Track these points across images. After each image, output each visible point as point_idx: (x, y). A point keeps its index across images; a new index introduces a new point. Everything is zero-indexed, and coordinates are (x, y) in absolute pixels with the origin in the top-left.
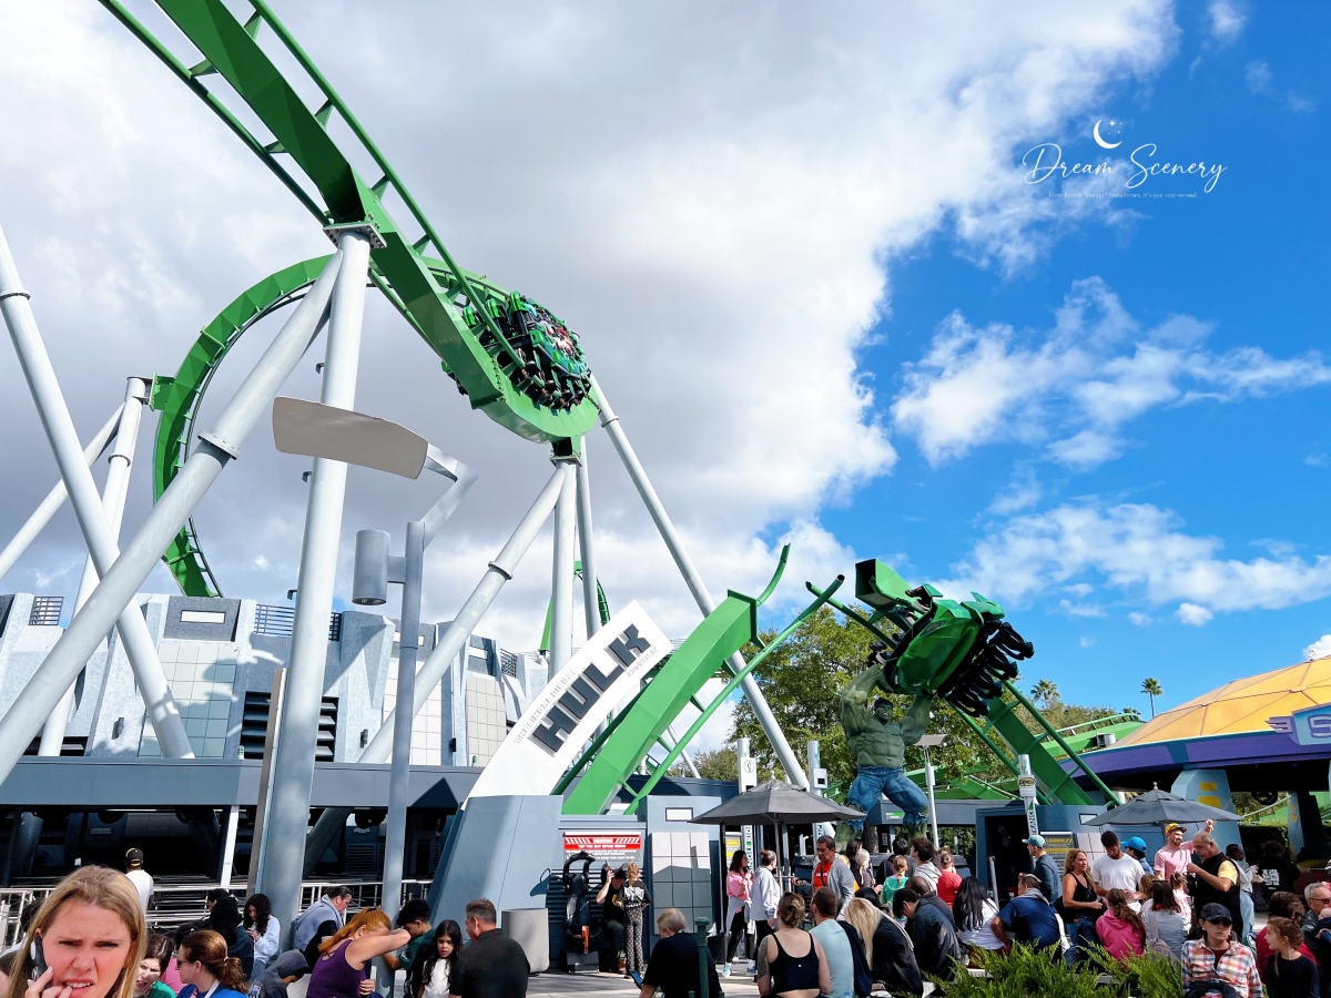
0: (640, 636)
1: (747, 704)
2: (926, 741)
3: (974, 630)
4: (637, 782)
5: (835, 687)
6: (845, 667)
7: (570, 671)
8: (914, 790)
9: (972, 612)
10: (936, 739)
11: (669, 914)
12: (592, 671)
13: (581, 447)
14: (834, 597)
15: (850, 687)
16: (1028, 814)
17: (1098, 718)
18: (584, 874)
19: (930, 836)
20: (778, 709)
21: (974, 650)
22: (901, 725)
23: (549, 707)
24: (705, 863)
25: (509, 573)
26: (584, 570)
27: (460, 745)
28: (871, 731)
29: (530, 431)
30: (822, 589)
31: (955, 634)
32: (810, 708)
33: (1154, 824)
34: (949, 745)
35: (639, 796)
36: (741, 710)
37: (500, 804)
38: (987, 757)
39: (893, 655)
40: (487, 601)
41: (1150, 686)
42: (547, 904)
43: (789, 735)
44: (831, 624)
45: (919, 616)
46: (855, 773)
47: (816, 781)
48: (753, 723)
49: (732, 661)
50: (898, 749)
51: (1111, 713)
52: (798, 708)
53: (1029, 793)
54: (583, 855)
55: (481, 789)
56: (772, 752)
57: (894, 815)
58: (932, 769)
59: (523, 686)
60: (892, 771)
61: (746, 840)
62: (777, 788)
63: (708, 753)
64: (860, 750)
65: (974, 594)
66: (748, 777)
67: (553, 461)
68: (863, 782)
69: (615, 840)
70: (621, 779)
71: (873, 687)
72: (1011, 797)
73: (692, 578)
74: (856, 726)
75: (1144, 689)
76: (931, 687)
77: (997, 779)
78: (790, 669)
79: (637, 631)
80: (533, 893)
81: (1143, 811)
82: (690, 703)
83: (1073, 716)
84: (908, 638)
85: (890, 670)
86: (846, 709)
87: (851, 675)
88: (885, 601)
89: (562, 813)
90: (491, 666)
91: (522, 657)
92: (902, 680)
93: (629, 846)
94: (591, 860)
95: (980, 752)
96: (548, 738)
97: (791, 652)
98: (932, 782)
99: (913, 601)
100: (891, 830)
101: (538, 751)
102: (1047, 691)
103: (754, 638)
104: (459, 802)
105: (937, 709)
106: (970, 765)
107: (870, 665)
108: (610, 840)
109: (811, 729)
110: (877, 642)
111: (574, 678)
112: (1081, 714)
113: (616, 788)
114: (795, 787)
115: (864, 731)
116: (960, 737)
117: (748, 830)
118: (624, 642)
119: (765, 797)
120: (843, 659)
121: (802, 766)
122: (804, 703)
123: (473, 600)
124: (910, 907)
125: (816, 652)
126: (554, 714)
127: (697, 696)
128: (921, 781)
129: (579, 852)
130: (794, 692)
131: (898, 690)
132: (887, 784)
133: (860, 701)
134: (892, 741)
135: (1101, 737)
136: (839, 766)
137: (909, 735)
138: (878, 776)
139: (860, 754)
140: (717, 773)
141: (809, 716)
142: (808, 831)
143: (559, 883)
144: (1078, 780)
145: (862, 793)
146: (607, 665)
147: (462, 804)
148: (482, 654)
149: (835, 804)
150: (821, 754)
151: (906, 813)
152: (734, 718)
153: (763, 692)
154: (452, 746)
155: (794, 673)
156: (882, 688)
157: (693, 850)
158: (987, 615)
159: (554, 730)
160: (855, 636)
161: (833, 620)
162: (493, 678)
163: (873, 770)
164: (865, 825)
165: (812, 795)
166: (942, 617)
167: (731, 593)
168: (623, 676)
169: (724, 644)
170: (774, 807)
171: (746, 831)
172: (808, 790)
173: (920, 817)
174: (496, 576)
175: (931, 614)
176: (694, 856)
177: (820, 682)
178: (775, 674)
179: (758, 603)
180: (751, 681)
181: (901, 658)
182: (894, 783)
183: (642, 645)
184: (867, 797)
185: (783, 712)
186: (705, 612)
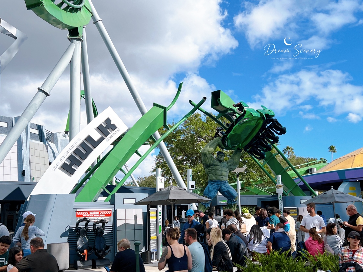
0: (112, 123)
1: (161, 155)
2: (238, 170)
3: (261, 122)
4: (111, 188)
5: (200, 148)
6: (205, 140)
7: (79, 138)
8: (232, 190)
9: (261, 114)
10: (242, 170)
11: (123, 241)
12: (89, 139)
13: (83, 33)
14: (201, 107)
15: (206, 147)
16: (279, 200)
17: (310, 162)
18: (85, 227)
19: (238, 210)
20: (175, 158)
21: (261, 131)
22: (227, 163)
23: (69, 155)
24: (140, 222)
25: (48, 93)
26: (86, 94)
27: (27, 173)
28: (215, 165)
29: (57, 23)
30: (196, 103)
31: (253, 124)
32: (189, 157)
33: (330, 203)
34: (247, 173)
35: (111, 194)
36: (158, 158)
37: (45, 198)
38: (263, 177)
39: (226, 133)
40: (38, 106)
41: (332, 149)
42: (68, 241)
43: (179, 168)
44: (199, 121)
45: (238, 116)
46: (207, 184)
47: (190, 186)
48: (163, 164)
49: (154, 135)
50: (226, 173)
51: (315, 160)
52: (183, 157)
53: (280, 191)
54: (85, 219)
55: (36, 191)
56: (171, 176)
57: (223, 202)
58: (240, 182)
59: (57, 147)
60: (223, 182)
61: (159, 211)
62: (173, 189)
63: (143, 177)
64: (210, 173)
65: (262, 106)
66: (160, 185)
67: (69, 39)
68: (210, 187)
69: (100, 213)
70: (103, 187)
71: (216, 147)
72: (271, 194)
73: (137, 99)
74: (208, 163)
75: (329, 150)
76: (241, 147)
77: (266, 187)
78: (181, 140)
79: (111, 121)
80: (62, 236)
81: (326, 198)
82: (135, 153)
83: (300, 161)
84: (233, 125)
85: (224, 139)
86: (204, 156)
87: (207, 143)
88: (224, 109)
89: (75, 202)
90: (41, 137)
91: (56, 133)
92: (229, 144)
93: (106, 215)
94: (89, 221)
95: (260, 175)
96: (68, 169)
97: (181, 133)
98: (240, 188)
99: (236, 109)
100: (221, 208)
101: (64, 175)
102: (289, 151)
103: (165, 125)
104: (26, 197)
105: (243, 158)
106: (256, 181)
107: (215, 137)
108: (98, 213)
109: (189, 166)
110: (220, 127)
111: (80, 142)
112: (303, 160)
113: (100, 190)
114: (181, 188)
115: (212, 165)
116: (252, 169)
117: (160, 207)
118: (104, 126)
119: (168, 193)
120: (204, 136)
121: (184, 181)
122: (186, 155)
123: (30, 106)
124: (228, 236)
125: (192, 133)
126: (71, 158)
127: (139, 150)
128: (235, 187)
129: (83, 218)
130: (182, 150)
131: (227, 148)
132: (220, 187)
133: (211, 153)
134: (224, 169)
135: (311, 169)
136: (200, 181)
137: (231, 167)
138: (217, 184)
139: (209, 175)
140: (147, 186)
141: (188, 160)
142: (186, 208)
143: (74, 232)
144: (301, 186)
145: (210, 191)
146: (96, 136)
147: (27, 198)
148: (36, 132)
149: (199, 196)
150: (193, 176)
151: (228, 199)
152: (155, 162)
153: (169, 150)
154: (23, 173)
155: (182, 142)
156: (220, 147)
157: (135, 216)
158: (267, 115)
159: (71, 165)
160: (210, 126)
161: (200, 119)
162: (42, 143)
163: (215, 182)
164: (210, 206)
165: (188, 192)
166: (248, 116)
167: (155, 105)
168: (104, 141)
169: (151, 128)
170: (171, 197)
171: (159, 208)
172: (187, 190)
173: (234, 201)
174: (41, 94)
175: (243, 115)
176: (135, 218)
177: (193, 146)
178: (174, 142)
179: (167, 109)
180: (163, 144)
181: (229, 134)
182: (223, 187)
183: (113, 127)
184: (212, 193)
185: (177, 159)
186: (143, 113)
